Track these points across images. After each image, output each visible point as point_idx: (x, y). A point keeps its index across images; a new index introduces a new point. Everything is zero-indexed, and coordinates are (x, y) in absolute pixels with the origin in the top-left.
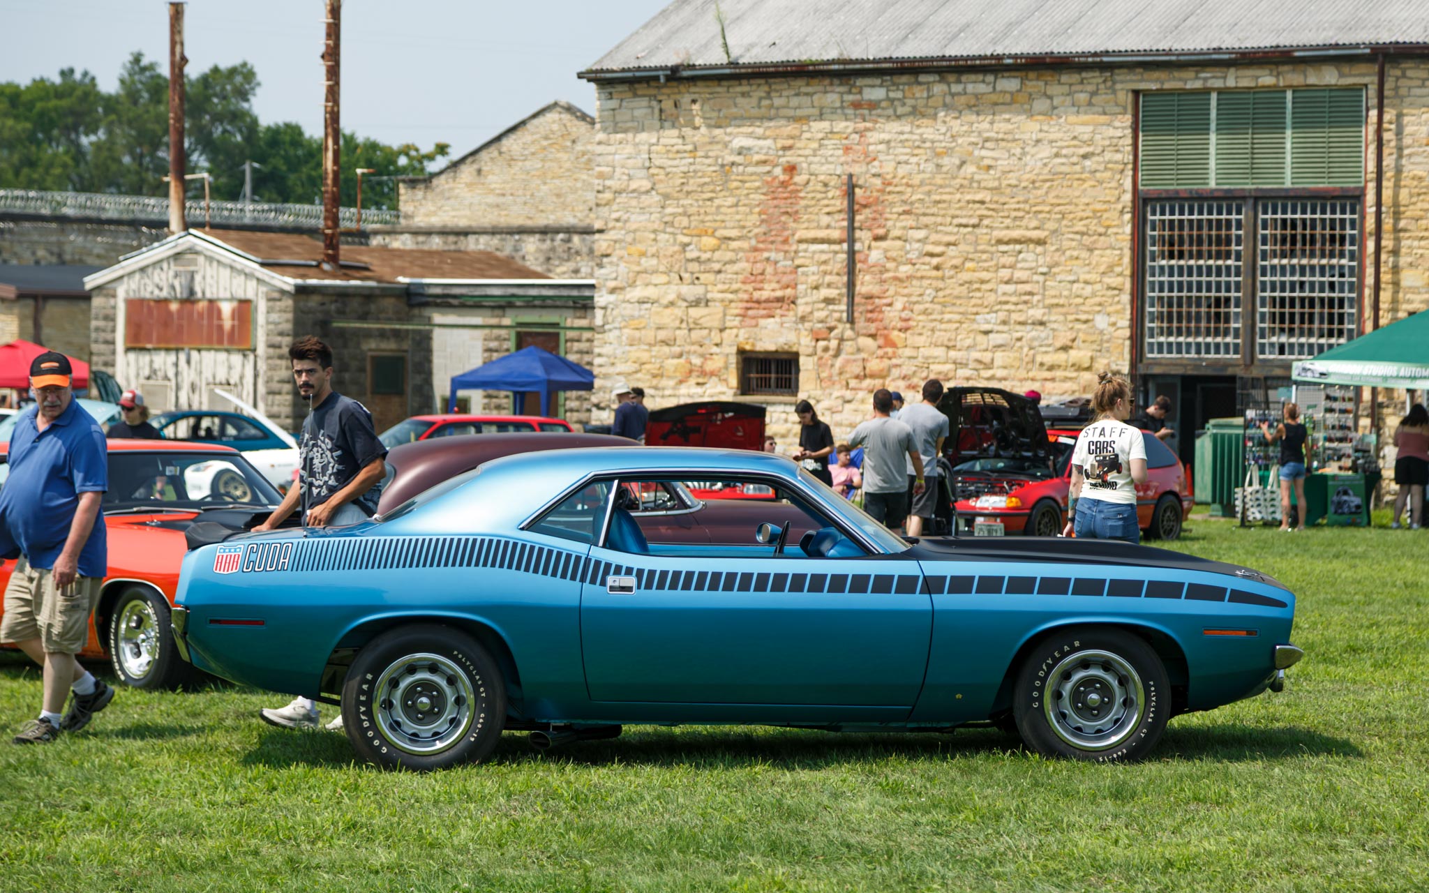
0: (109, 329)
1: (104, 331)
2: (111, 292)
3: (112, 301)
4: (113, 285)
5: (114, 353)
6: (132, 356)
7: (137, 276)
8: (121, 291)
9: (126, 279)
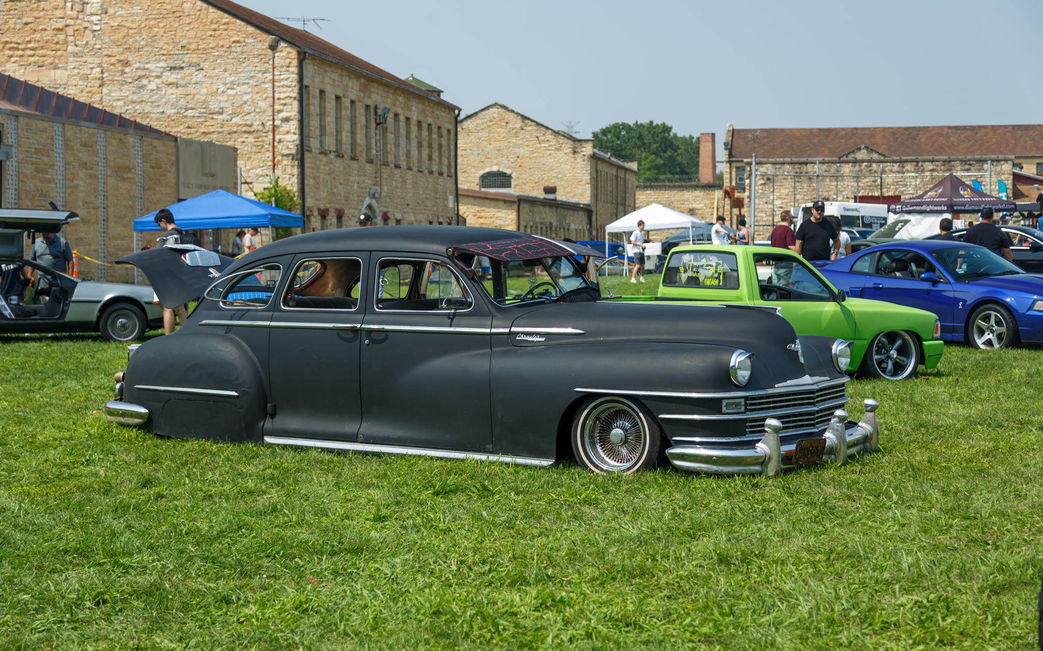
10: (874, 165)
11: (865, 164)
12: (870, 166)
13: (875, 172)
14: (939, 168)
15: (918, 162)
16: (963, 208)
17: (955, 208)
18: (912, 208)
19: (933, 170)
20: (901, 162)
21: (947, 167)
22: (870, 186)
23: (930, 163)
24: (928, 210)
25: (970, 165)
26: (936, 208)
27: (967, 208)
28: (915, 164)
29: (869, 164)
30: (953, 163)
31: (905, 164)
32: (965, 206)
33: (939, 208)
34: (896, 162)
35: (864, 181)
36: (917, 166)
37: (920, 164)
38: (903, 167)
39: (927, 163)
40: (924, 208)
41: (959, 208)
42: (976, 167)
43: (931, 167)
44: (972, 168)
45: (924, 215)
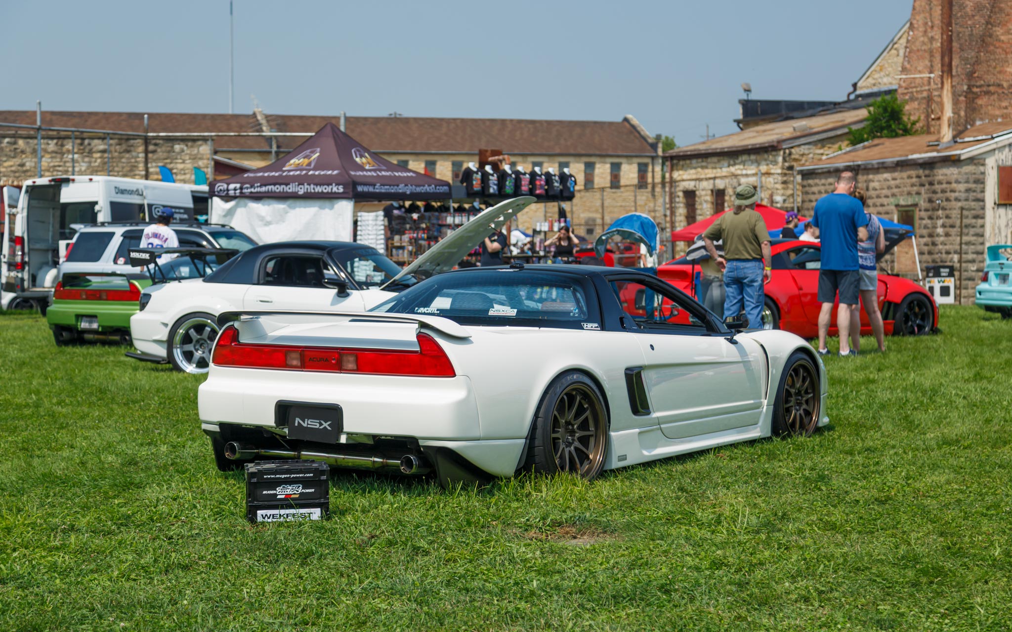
0: (978, 190)
1: (974, 191)
2: (982, 161)
3: (982, 168)
4: (984, 156)
5: (983, 208)
6: (1002, 211)
7: (1007, 149)
8: (991, 162)
9: (997, 152)
10: (21, 142)
11: (7, 140)
12: (15, 143)
13: (23, 152)
14: (112, 148)
15: (83, 139)
16: (371, 189)
17: (360, 189)
18: (264, 189)
19: (104, 151)
20: (59, 138)
21: (124, 147)
22: (15, 172)
23: (99, 142)
24: (301, 192)
25: (156, 145)
26: (319, 189)
27: (378, 189)
28: (79, 141)
29: (13, 140)
30: (132, 142)
31: (65, 142)
32: (374, 185)
33: (326, 189)
34: (52, 138)
35: (6, 164)
36: (82, 144)
37: (86, 142)
38: (62, 145)
39: (96, 142)
40: (291, 188)
41: (366, 189)
42: (164, 149)
43: (102, 147)
44: (159, 150)
45: (290, 202)
